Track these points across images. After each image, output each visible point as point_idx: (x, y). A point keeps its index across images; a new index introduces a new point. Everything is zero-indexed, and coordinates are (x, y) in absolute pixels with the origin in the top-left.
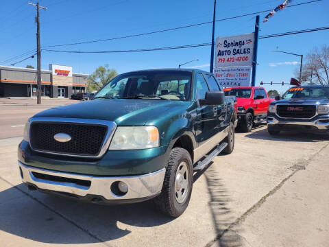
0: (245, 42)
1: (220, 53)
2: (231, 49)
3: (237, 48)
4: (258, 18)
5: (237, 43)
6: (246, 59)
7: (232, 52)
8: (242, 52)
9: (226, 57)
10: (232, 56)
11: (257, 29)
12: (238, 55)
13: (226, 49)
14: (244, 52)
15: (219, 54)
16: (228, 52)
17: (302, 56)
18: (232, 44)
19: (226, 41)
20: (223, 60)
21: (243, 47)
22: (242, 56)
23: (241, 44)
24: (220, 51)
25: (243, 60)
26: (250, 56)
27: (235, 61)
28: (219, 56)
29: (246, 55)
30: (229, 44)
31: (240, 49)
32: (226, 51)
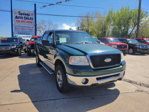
0: (30, 15)
1: (16, 17)
2: (23, 16)
3: (26, 16)
4: (35, 5)
5: (26, 14)
6: (31, 22)
7: (24, 18)
8: (29, 19)
10: (23, 20)
11: (35, 9)
12: (27, 20)
16: (22, 18)
18: (23, 14)
19: (19, 12)
20: (19, 21)
21: (29, 17)
22: (30, 20)
23: (28, 15)
24: (16, 16)
26: (33, 21)
27: (26, 23)
28: (16, 19)
29: (31, 21)
30: (21, 13)
31: (28, 17)
32: (20, 17)
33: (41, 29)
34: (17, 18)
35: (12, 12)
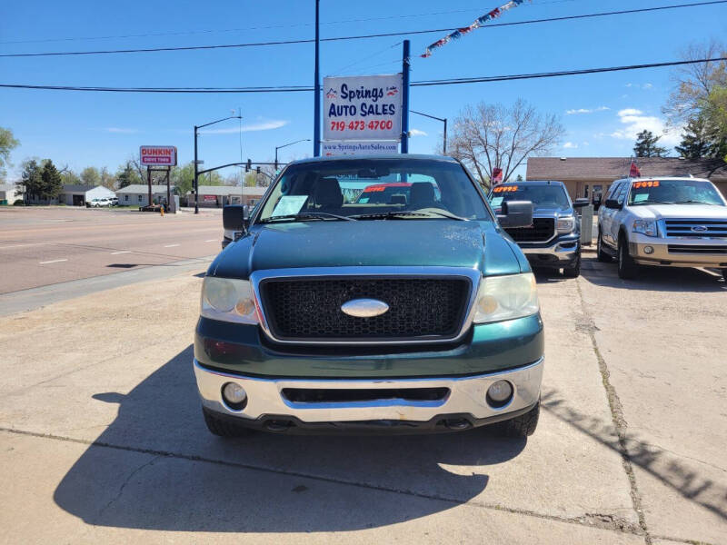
0: (384, 91)
1: (333, 111)
2: (357, 102)
3: (369, 101)
4: (406, 44)
5: (368, 92)
6: (388, 125)
7: (359, 110)
8: (380, 111)
9: (346, 119)
10: (358, 117)
11: (406, 66)
12: (371, 118)
13: (346, 102)
14: (384, 112)
15: (331, 113)
16: (351, 110)
17: (445, 121)
18: (359, 94)
19: (344, 86)
20: (340, 126)
21: (380, 102)
22: (381, 118)
23: (376, 94)
24: (333, 106)
25: (382, 128)
26: (395, 119)
27: (366, 128)
28: (333, 116)
29: (388, 118)
30: (351, 92)
31: (374, 104)
32: (346, 107)
33: (478, 150)
34: (334, 113)
35: (317, 89)
